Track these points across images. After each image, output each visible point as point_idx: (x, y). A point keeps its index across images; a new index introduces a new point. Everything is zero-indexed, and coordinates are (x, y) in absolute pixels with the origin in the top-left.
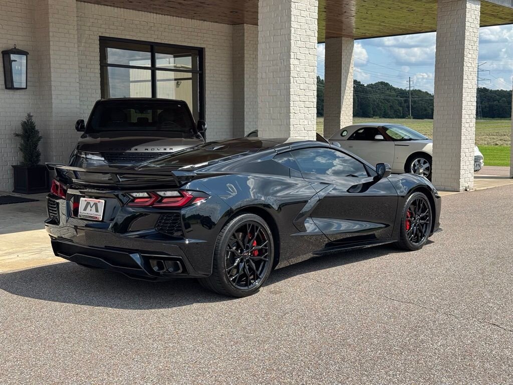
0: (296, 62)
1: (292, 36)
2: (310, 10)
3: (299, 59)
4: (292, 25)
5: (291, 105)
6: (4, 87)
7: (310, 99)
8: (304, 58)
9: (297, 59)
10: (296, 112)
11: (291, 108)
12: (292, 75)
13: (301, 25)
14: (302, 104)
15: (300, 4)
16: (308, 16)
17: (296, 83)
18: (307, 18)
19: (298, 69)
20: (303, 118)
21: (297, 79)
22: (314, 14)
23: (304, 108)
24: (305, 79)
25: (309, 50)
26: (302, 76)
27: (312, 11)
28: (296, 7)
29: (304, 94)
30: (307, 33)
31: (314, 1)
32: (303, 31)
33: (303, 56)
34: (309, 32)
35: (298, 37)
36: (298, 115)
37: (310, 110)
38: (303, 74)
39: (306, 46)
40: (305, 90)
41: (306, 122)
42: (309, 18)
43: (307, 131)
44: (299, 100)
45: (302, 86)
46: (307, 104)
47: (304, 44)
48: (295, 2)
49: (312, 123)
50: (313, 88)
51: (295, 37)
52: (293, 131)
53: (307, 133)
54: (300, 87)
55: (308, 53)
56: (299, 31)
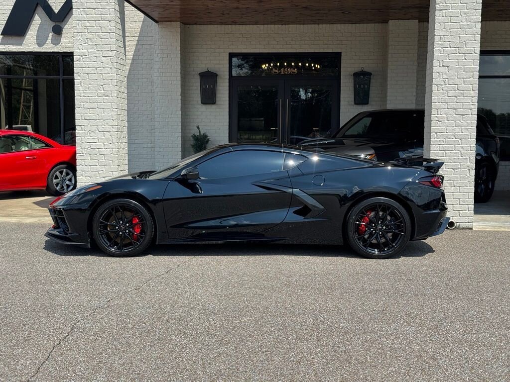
0: (443, 69)
1: (435, 44)
2: (468, 15)
3: (448, 67)
4: (435, 33)
5: (433, 113)
7: (464, 106)
8: (457, 64)
9: (443, 66)
10: (441, 120)
11: (432, 116)
12: (434, 82)
13: (450, 32)
14: (451, 112)
15: (450, 11)
16: (464, 21)
17: (442, 91)
18: (461, 23)
19: (445, 76)
20: (454, 126)
21: (443, 86)
22: (475, 17)
23: (455, 115)
24: (456, 86)
25: (465, 56)
26: (453, 83)
27: (471, 15)
28: (444, 15)
29: (455, 101)
30: (461, 39)
31: (474, 4)
32: (454, 37)
33: (455, 63)
34: (464, 37)
35: (446, 44)
36: (445, 123)
37: (465, 118)
38: (453, 81)
39: (460, 52)
40: (456, 97)
41: (458, 130)
42: (465, 23)
43: (460, 139)
44: (446, 108)
45: (451, 93)
46: (461, 111)
47: (456, 50)
48: (441, 10)
49: (468, 131)
50: (471, 94)
51: (442, 44)
52: (436, 139)
53: (460, 141)
54: (448, 94)
55: (463, 58)
56: (448, 38)
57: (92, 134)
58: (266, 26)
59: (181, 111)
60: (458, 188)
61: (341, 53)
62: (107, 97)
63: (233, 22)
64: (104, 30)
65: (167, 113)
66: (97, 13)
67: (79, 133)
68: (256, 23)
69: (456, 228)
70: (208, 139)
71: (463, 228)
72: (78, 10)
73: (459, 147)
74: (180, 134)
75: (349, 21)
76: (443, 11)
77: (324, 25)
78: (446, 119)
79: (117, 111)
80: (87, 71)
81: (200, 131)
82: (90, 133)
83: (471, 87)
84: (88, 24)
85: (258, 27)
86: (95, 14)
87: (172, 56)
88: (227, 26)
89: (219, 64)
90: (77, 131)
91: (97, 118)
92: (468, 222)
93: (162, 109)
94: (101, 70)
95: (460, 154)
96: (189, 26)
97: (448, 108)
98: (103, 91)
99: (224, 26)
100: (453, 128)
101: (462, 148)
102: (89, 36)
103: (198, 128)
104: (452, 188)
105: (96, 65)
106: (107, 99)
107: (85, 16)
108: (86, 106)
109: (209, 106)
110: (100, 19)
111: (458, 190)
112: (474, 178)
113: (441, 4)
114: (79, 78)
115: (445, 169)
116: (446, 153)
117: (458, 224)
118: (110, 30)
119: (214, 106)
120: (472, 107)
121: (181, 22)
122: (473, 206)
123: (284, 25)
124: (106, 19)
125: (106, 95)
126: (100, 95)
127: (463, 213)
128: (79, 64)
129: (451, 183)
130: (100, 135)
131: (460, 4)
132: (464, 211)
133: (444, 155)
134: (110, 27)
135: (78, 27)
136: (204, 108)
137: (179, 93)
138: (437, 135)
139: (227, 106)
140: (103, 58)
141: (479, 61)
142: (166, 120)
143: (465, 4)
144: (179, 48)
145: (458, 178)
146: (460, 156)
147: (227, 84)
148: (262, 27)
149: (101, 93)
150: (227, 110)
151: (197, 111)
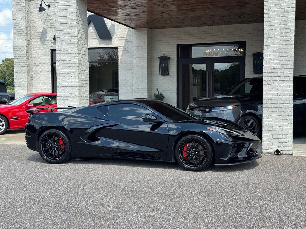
0: (270, 51)
2: (286, 15)
3: (273, 49)
4: (264, 28)
6: (253, 72)
7: (285, 75)
8: (279, 48)
9: (270, 49)
10: (269, 84)
11: (264, 81)
12: (264, 59)
13: (274, 27)
14: (276, 78)
15: (274, 13)
17: (269, 65)
18: (281, 21)
19: (271, 56)
21: (270, 62)
22: (291, 17)
23: (278, 81)
24: (279, 61)
25: (284, 42)
26: (277, 60)
27: (288, 15)
28: (270, 16)
29: (278, 71)
30: (282, 31)
31: (290, 8)
32: (277, 30)
33: (278, 47)
34: (283, 30)
35: (272, 35)
36: (272, 86)
37: (285, 82)
38: (277, 59)
39: (281, 40)
40: (279, 69)
41: (280, 90)
42: (284, 21)
43: (282, 96)
44: (273, 76)
45: (276, 66)
46: (282, 78)
47: (278, 38)
48: (268, 13)
49: (287, 91)
50: (288, 67)
51: (268, 35)
52: (266, 96)
53: (282, 97)
54: (273, 67)
55: (283, 44)
56: (273, 31)
57: (66, 95)
58: (198, 27)
59: (148, 80)
60: (282, 128)
61: (245, 42)
62: (73, 74)
63: (177, 26)
64: (71, 35)
65: (140, 81)
66: (68, 26)
67: (59, 94)
68: (191, 26)
69: (281, 154)
70: (164, 96)
71: (286, 154)
72: (58, 25)
73: (282, 101)
74: (147, 94)
75: (248, 22)
76: (269, 14)
77: (235, 25)
78: (273, 83)
79: (79, 82)
80: (63, 59)
81: (158, 92)
82: (64, 94)
83: (289, 62)
84: (63, 33)
85: (194, 28)
86: (67, 27)
87: (142, 48)
88: (175, 28)
89: (171, 51)
90: (58, 93)
91: (68, 86)
92: (289, 150)
93: (137, 79)
94: (70, 58)
95: (282, 105)
96: (153, 30)
97: (274, 76)
98: (71, 70)
99: (174, 28)
100: (277, 89)
101: (284, 102)
102: (64, 39)
103: (157, 90)
104: (278, 128)
105: (67, 55)
106: (73, 75)
107: (61, 28)
108: (62, 79)
109: (165, 77)
110: (69, 29)
111: (282, 130)
112: (292, 121)
113: (268, 10)
114: (59, 63)
115: (273, 116)
116: (273, 105)
117: (282, 151)
118: (75, 35)
119: (168, 77)
120: (290, 75)
121: (147, 28)
122: (292, 140)
123: (210, 26)
124: (72, 29)
125: (73, 72)
126: (70, 72)
127: (285, 144)
128: (59, 55)
129: (277, 124)
130: (70, 95)
131: (280, 9)
132: (286, 143)
133: (272, 107)
134: (74, 33)
135: (58, 34)
136: (162, 78)
137: (146, 69)
138: (267, 94)
139: (176, 76)
140: (71, 51)
141: (294, 45)
142: (139, 86)
143: (284, 9)
144: (146, 43)
145: (281, 121)
146: (282, 107)
147: (176, 63)
148: (196, 28)
149: (70, 71)
150: (176, 79)
151: (158, 80)
